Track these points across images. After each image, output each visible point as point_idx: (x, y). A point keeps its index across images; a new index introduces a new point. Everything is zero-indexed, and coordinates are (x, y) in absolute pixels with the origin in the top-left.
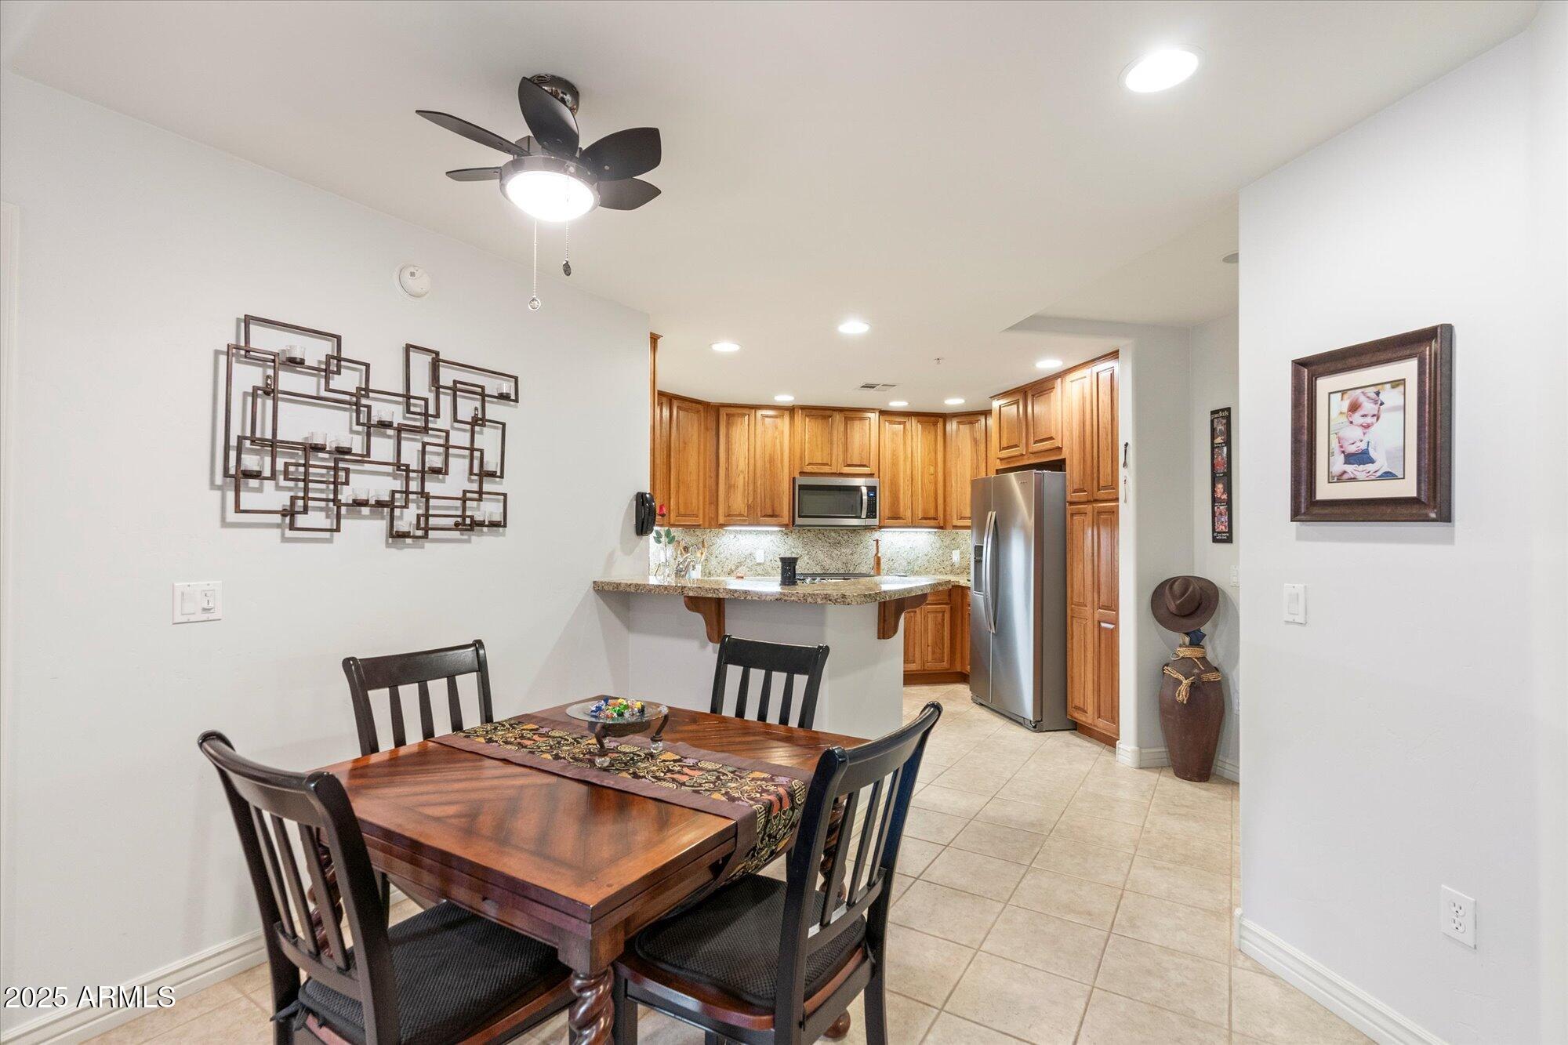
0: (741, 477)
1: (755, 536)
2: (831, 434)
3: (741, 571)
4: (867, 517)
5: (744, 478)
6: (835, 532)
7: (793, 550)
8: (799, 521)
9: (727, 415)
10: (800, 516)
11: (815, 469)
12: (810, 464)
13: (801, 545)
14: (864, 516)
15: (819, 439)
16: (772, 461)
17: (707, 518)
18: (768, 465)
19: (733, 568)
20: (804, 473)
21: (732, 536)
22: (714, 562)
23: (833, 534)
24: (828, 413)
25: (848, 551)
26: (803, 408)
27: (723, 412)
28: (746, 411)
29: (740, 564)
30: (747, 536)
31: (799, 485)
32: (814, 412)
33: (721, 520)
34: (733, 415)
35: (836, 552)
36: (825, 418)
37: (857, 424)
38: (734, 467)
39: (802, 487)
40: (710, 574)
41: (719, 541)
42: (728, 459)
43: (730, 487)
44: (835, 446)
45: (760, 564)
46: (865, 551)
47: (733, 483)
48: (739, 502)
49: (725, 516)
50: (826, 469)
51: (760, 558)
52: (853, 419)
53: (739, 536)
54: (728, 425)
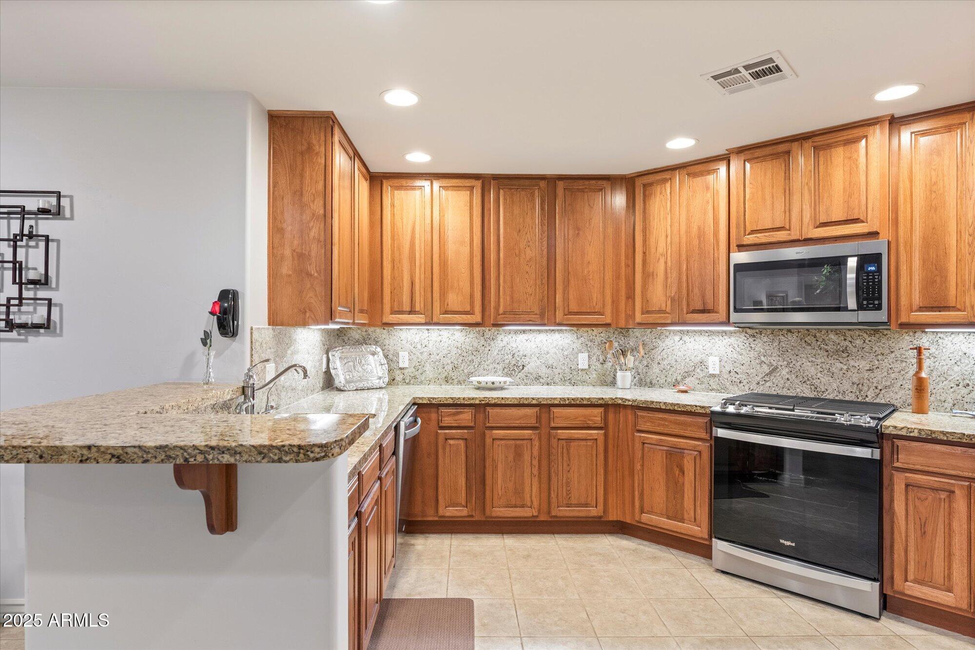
0: (662, 261)
1: (706, 338)
2: (787, 177)
3: (690, 382)
4: (861, 307)
5: (666, 263)
6: (837, 333)
7: (763, 358)
8: (734, 317)
9: (645, 186)
10: (736, 310)
11: (762, 238)
12: (753, 232)
13: (776, 352)
14: (852, 303)
15: (768, 191)
16: (701, 235)
17: (623, 315)
18: (696, 242)
19: (679, 378)
20: (743, 246)
21: (677, 338)
22: (656, 369)
23: (832, 336)
24: (782, 148)
25: (864, 364)
26: (741, 151)
27: (639, 183)
28: (666, 175)
29: (687, 374)
30: (696, 338)
31: (736, 266)
32: (758, 153)
33: (639, 318)
34: (651, 184)
35: (839, 365)
36: (776, 156)
37: (839, 155)
38: (653, 250)
39: (739, 268)
40: (651, 383)
41: (662, 345)
42: (645, 241)
43: (648, 276)
44: (796, 198)
45: (713, 376)
47: (651, 270)
48: (659, 295)
49: (643, 314)
50: (782, 236)
51: (714, 369)
52: (829, 146)
53: (686, 338)
54: (646, 198)
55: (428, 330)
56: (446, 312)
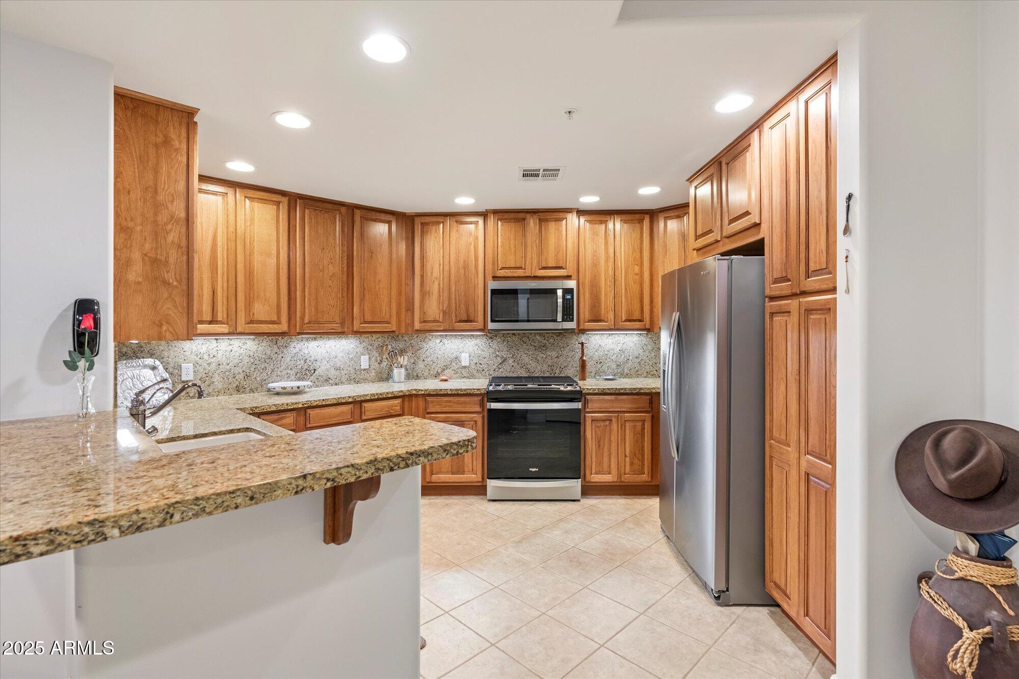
0: (436, 283)
1: (460, 341)
2: (524, 236)
3: (448, 372)
4: (564, 320)
5: (439, 285)
6: (540, 335)
7: (498, 353)
8: (491, 326)
9: (422, 224)
10: (493, 321)
11: (508, 273)
12: (503, 268)
13: (505, 349)
14: (559, 318)
15: (512, 242)
16: (466, 267)
17: (403, 324)
18: (462, 271)
19: (439, 371)
20: (497, 277)
21: (438, 341)
22: (421, 365)
23: (538, 337)
24: (521, 215)
25: (554, 354)
26: (496, 212)
27: (418, 221)
28: (440, 219)
29: (446, 367)
30: (453, 340)
31: (492, 290)
32: (507, 216)
33: (417, 326)
34: (428, 224)
35: (541, 355)
36: (517, 220)
37: (552, 226)
38: (429, 274)
39: (494, 292)
40: (417, 376)
41: (426, 346)
42: (423, 266)
43: (424, 294)
44: (529, 248)
45: (465, 367)
46: (571, 354)
47: (428, 289)
48: (433, 309)
49: (420, 323)
50: (520, 273)
51: (465, 363)
52: (547, 220)
53: (445, 341)
54: (423, 233)
55: (217, 339)
56: (252, 322)
